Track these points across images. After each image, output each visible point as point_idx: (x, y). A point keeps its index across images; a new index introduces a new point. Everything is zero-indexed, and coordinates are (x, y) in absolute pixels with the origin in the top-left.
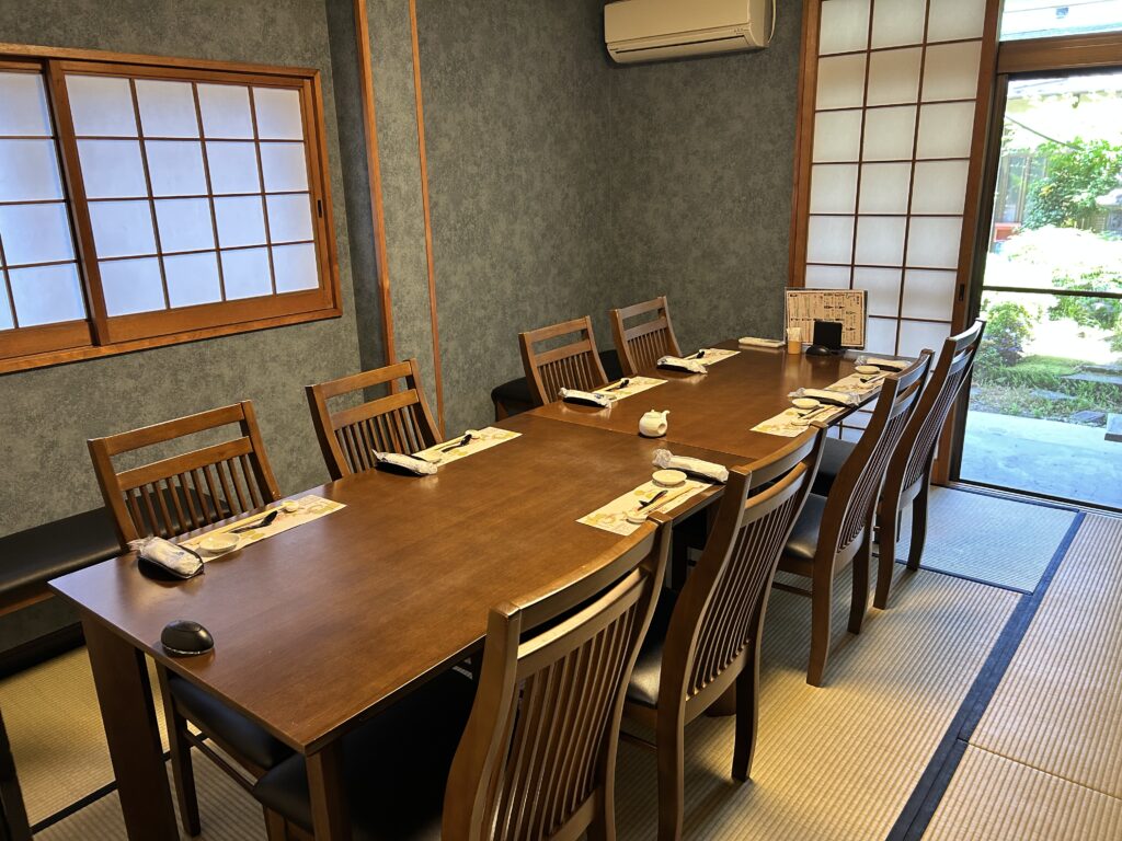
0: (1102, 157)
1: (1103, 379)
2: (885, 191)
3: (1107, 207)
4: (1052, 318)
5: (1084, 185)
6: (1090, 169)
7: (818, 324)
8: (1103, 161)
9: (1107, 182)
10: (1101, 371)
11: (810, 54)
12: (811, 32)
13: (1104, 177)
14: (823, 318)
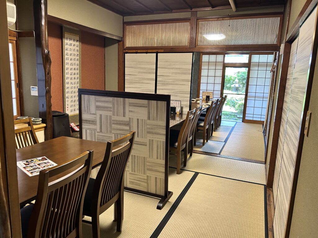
0: (231, 78)
1: (235, 114)
2: (211, 80)
3: (232, 87)
4: (226, 105)
5: (229, 83)
6: (229, 80)
7: (207, 96)
8: (231, 79)
9: (232, 83)
10: (235, 113)
11: (201, 62)
12: (201, 59)
13: (232, 82)
14: (207, 95)
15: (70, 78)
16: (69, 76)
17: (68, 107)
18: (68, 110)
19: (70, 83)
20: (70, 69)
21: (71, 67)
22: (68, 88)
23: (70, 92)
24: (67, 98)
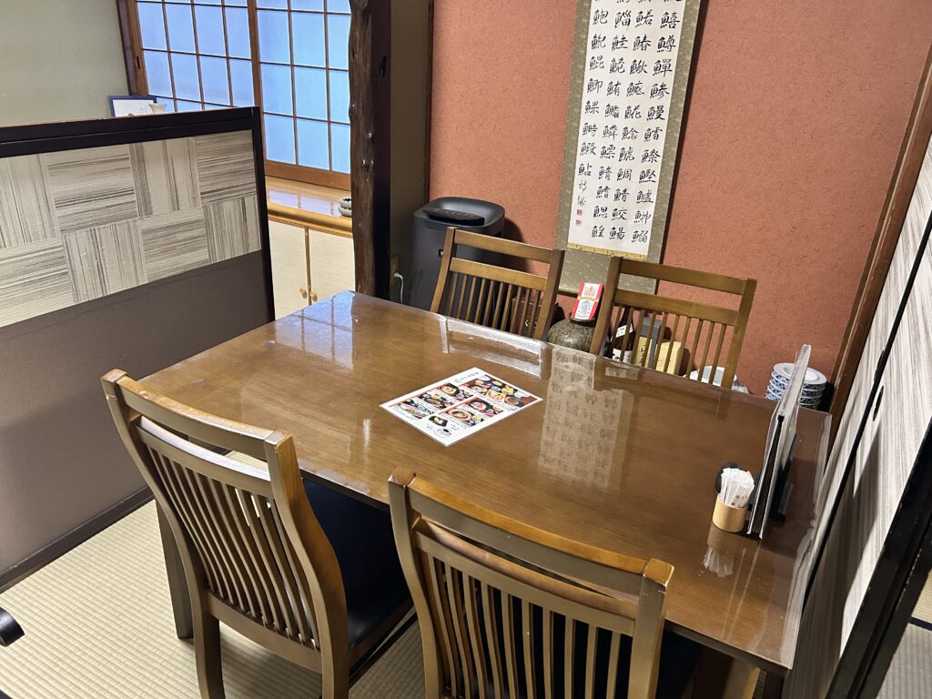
15: (606, 86)
16: (602, 74)
17: (579, 212)
18: (578, 222)
19: (602, 108)
20: (609, 42)
21: (621, 31)
22: (589, 129)
23: (598, 151)
24: (581, 170)
